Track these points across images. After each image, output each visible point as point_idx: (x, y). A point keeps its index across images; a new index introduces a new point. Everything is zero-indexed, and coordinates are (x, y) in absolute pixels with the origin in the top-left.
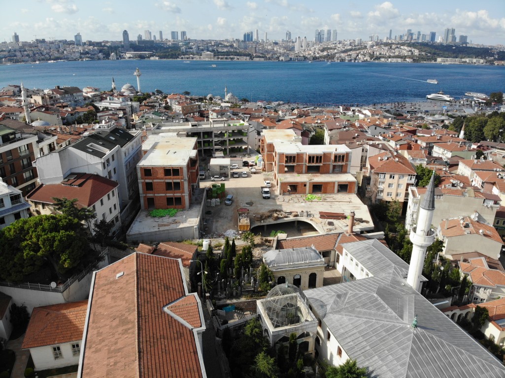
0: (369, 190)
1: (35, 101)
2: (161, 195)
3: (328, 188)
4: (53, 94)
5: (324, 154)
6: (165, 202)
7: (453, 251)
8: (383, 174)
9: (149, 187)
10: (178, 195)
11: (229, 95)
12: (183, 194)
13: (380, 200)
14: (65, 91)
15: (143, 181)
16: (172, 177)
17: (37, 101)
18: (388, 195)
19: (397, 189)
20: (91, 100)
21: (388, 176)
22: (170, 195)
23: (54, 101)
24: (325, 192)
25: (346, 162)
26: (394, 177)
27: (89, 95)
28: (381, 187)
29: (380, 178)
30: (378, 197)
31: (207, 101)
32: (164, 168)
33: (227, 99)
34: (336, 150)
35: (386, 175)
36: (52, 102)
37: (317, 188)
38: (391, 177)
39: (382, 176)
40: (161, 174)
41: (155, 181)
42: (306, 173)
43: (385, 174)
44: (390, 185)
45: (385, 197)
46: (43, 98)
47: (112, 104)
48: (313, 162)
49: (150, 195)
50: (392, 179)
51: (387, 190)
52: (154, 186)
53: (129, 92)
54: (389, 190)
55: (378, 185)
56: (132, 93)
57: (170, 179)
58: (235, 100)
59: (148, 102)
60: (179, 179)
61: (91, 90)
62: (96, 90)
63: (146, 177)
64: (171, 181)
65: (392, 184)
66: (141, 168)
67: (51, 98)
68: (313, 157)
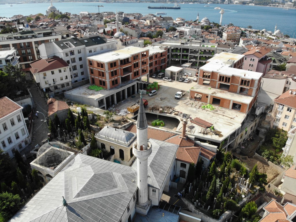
0: (269, 116)
1: (147, 23)
2: (97, 78)
3: (225, 103)
4: (157, 20)
5: (233, 76)
6: (99, 82)
7: (288, 189)
8: (282, 105)
9: (92, 72)
10: (104, 80)
11: (278, 31)
12: (106, 80)
13: (276, 127)
14: (163, 19)
15: (89, 67)
16: (100, 68)
17: (148, 23)
18: (283, 124)
19: (292, 122)
20: (177, 26)
21: (285, 108)
22: (100, 79)
23: (156, 24)
24: (222, 106)
25: (250, 87)
26: (291, 110)
27: (177, 22)
28: (279, 116)
29: (279, 108)
30: (275, 124)
31: (260, 33)
32: (97, 62)
33: (275, 34)
34: (245, 76)
35: (284, 107)
36: (155, 25)
37: (216, 101)
38: (288, 110)
39: (281, 107)
40: (95, 65)
41: (94, 69)
42: (218, 88)
43: (284, 105)
44: (286, 117)
45: (280, 126)
46: (150, 22)
47: (186, 29)
48: (223, 81)
49: (93, 76)
50: (289, 112)
51: (283, 120)
52: (94, 72)
53: (205, 23)
54: (285, 121)
55: (277, 113)
56: (206, 23)
57: (100, 69)
58: (281, 35)
59: (212, 30)
60: (103, 70)
61: (180, 20)
62: (183, 20)
63: (90, 65)
64: (100, 70)
65: (288, 116)
66: (88, 60)
67: (154, 22)
68: (223, 77)
